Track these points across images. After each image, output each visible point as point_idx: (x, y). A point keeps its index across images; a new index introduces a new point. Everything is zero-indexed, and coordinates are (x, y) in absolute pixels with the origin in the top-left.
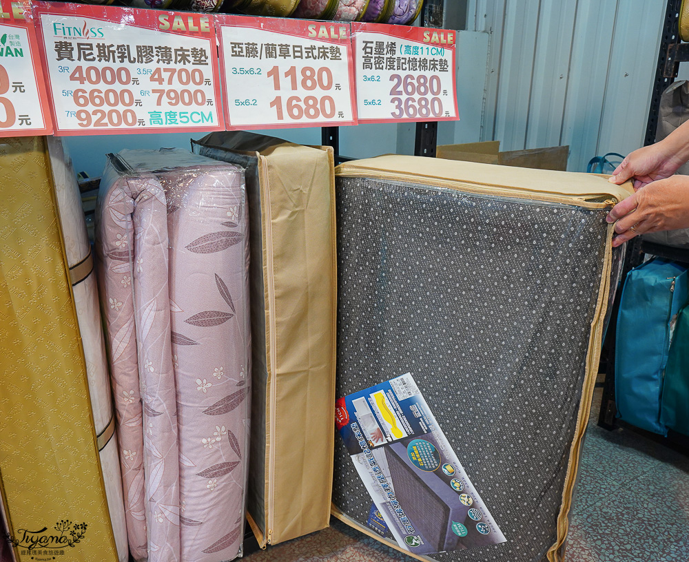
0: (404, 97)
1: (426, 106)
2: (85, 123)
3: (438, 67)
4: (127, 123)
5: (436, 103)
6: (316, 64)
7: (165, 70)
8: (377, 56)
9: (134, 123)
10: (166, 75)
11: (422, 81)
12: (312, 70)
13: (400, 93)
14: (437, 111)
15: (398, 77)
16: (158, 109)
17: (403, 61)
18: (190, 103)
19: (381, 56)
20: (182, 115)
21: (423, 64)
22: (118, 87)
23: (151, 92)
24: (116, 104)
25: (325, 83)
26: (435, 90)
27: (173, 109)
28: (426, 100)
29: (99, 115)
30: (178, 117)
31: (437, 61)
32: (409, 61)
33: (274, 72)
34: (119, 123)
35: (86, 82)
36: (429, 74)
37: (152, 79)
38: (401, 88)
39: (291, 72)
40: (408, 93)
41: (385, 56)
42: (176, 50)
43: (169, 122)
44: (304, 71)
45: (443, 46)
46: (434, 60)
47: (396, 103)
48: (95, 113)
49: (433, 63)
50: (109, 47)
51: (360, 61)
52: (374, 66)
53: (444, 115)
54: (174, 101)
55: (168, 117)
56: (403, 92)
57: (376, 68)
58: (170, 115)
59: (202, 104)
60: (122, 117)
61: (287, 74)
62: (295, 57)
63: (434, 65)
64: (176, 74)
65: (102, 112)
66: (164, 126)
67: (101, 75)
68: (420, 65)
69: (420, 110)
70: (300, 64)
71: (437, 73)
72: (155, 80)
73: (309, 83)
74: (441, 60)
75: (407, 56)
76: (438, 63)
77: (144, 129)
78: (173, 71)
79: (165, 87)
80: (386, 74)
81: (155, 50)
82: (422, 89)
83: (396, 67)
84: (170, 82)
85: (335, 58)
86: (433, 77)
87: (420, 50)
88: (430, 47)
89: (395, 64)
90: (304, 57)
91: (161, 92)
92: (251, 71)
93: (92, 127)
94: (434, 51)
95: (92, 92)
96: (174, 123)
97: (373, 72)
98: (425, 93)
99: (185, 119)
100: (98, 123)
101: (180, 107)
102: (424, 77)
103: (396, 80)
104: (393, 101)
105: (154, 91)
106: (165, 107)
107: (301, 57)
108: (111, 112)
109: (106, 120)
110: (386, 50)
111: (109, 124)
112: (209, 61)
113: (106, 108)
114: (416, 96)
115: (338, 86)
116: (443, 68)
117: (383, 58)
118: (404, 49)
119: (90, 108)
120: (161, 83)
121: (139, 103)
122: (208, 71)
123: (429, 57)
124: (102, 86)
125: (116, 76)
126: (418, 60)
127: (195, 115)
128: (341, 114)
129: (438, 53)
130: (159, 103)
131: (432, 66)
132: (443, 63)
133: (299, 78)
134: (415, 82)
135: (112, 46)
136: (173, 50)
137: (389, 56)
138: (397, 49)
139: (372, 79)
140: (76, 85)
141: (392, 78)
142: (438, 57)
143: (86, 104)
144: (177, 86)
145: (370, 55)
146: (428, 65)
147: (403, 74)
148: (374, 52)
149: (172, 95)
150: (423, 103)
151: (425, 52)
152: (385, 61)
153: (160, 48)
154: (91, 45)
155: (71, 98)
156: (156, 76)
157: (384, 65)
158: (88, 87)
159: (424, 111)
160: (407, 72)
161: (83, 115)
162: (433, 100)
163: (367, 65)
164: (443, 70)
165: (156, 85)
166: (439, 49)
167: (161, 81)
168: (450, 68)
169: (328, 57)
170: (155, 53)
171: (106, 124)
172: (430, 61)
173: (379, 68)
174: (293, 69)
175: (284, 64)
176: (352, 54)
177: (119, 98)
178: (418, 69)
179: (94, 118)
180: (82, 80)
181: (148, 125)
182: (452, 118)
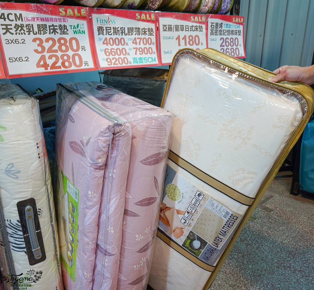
0: (225, 48)
1: (233, 52)
2: (110, 63)
3: (238, 33)
4: (125, 63)
5: (237, 50)
6: (194, 34)
7: (138, 38)
8: (216, 29)
9: (128, 63)
10: (138, 41)
11: (232, 40)
12: (192, 36)
13: (224, 46)
14: (238, 54)
15: (223, 38)
16: (136, 56)
17: (225, 31)
18: (147, 54)
19: (217, 29)
20: (145, 59)
21: (232, 32)
22: (120, 47)
23: (133, 48)
24: (120, 55)
25: (197, 42)
26: (237, 44)
27: (141, 56)
28: (233, 49)
29: (115, 60)
30: (143, 60)
32: (227, 31)
33: (178, 38)
34: (122, 64)
35: (109, 45)
36: (234, 37)
37: (133, 43)
38: (224, 44)
39: (185, 38)
40: (227, 46)
41: (219, 29)
42: (142, 29)
43: (140, 62)
44: (189, 36)
45: (240, 24)
46: (236, 31)
47: (222, 50)
48: (113, 59)
50: (117, 28)
51: (209, 32)
52: (214, 34)
53: (240, 56)
54: (141, 53)
55: (140, 60)
56: (225, 46)
57: (215, 35)
58: (140, 59)
59: (152, 54)
60: (123, 61)
61: (183, 39)
62: (186, 31)
63: (236, 33)
64: (142, 40)
65: (116, 58)
66: (139, 64)
67: (114, 41)
68: (231, 33)
69: (231, 53)
70: (188, 34)
71: (237, 36)
72: (134, 43)
73: (191, 43)
75: (226, 29)
77: (132, 66)
78: (141, 39)
79: (138, 46)
80: (219, 37)
81: (134, 29)
82: (232, 44)
83: (222, 34)
84: (140, 44)
85: (201, 31)
86: (236, 38)
87: (231, 26)
88: (235, 24)
89: (222, 33)
90: (189, 31)
91: (136, 48)
92: (169, 38)
93: (112, 66)
94: (236, 26)
95: (111, 49)
96: (142, 62)
97: (214, 37)
98: (233, 46)
99: (146, 61)
100: (114, 64)
101: (144, 56)
102: (233, 38)
103: (222, 40)
105: (134, 48)
106: (138, 56)
107: (188, 31)
108: (119, 58)
109: (117, 62)
110: (219, 26)
111: (119, 64)
112: (154, 34)
113: (117, 57)
114: (230, 47)
115: (202, 44)
117: (218, 30)
118: (225, 26)
119: (111, 57)
120: (136, 45)
121: (129, 54)
122: (153, 38)
123: (234, 30)
124: (115, 47)
125: (120, 42)
126: (230, 31)
127: (149, 59)
129: (238, 27)
130: (136, 54)
132: (239, 31)
133: (188, 40)
134: (229, 41)
135: (118, 28)
136: (141, 29)
137: (220, 29)
138: (223, 26)
139: (213, 40)
140: (105, 46)
141: (221, 40)
142: (237, 29)
143: (109, 55)
144: (142, 46)
145: (213, 29)
146: (234, 33)
147: (225, 37)
148: (215, 27)
149: (141, 50)
150: (232, 50)
151: (233, 26)
152: (218, 31)
153: (136, 28)
154: (111, 28)
155: (103, 52)
156: (135, 42)
157: (218, 33)
158: (109, 47)
159: (233, 54)
160: (227, 36)
161: (109, 60)
163: (212, 34)
164: (239, 35)
165: (134, 46)
166: (238, 25)
167: (136, 43)
168: (242, 34)
169: (198, 31)
170: (134, 30)
171: (117, 64)
173: (216, 35)
174: (185, 36)
175: (182, 34)
176: (207, 29)
177: (121, 51)
178: (230, 35)
179: (113, 61)
180: (107, 44)
181: (133, 64)
182: (243, 57)
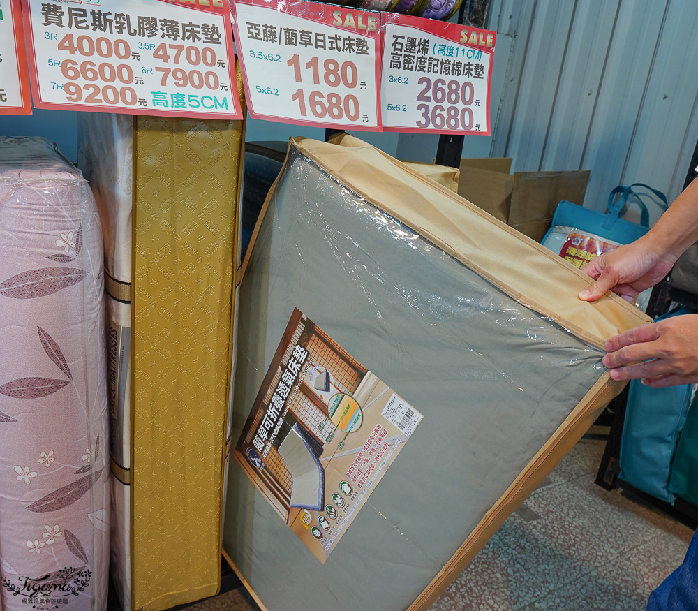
0: (432, 104)
1: (455, 117)
2: (74, 97)
3: (473, 73)
4: (125, 101)
5: (467, 114)
6: (341, 57)
7: (171, 46)
8: (407, 54)
9: (133, 102)
10: (172, 53)
11: (454, 87)
12: (335, 63)
13: (428, 99)
14: (467, 123)
15: (428, 80)
16: (163, 89)
17: (435, 62)
18: (200, 86)
19: (412, 54)
20: (191, 98)
21: (457, 68)
22: (115, 61)
23: (154, 69)
24: (112, 79)
25: (350, 80)
26: (467, 99)
27: (181, 90)
28: (456, 109)
29: (92, 90)
30: (186, 100)
31: (472, 65)
32: (442, 63)
33: (294, 61)
34: (116, 101)
35: (77, 53)
36: (462, 79)
37: (156, 55)
38: (429, 94)
39: (313, 63)
40: (436, 100)
41: (416, 55)
42: (184, 25)
43: (175, 104)
44: (327, 63)
45: (481, 48)
46: (469, 64)
47: (423, 110)
48: (87, 87)
49: (467, 67)
50: (105, 15)
51: (388, 58)
52: (402, 65)
53: (474, 129)
54: (181, 82)
55: (175, 100)
56: (432, 99)
57: (405, 68)
58: (177, 98)
59: (215, 88)
60: (120, 95)
61: (308, 65)
62: (317, 46)
63: (469, 70)
64: (184, 52)
65: (96, 87)
66: (169, 108)
67: (95, 47)
68: (453, 68)
69: (449, 120)
70: (323, 55)
71: (471, 79)
72: (159, 57)
73: (332, 78)
74: (477, 64)
75: (440, 57)
76: (473, 68)
77: (146, 110)
78: (180, 48)
79: (171, 65)
80: (415, 75)
81: (159, 23)
82: (453, 97)
83: (426, 69)
84: (177, 61)
85: (362, 52)
86: (466, 84)
87: (455, 51)
88: (467, 49)
89: (426, 65)
90: (327, 48)
91: (167, 71)
92: (269, 57)
93: (82, 102)
94: (470, 54)
95: (84, 64)
96: (182, 106)
97: (400, 72)
98: (456, 101)
99: (195, 104)
100: (89, 99)
101: (189, 90)
102: (457, 83)
103: (425, 84)
104: (419, 108)
105: (158, 69)
106: (171, 87)
107: (324, 47)
108: (105, 88)
109: (100, 96)
110: (417, 48)
111: (103, 101)
112: (223, 40)
113: (100, 83)
114: (446, 104)
115: (363, 85)
116: (479, 74)
117: (414, 57)
118: (437, 48)
119: (81, 82)
120: (166, 61)
121: (139, 80)
122: (221, 51)
123: (464, 61)
124: (97, 59)
125: (113, 48)
126: (452, 62)
127: (205, 100)
128: (365, 117)
129: (475, 56)
130: (164, 83)
131: (466, 71)
132: (479, 68)
133: (322, 71)
134: (446, 88)
135: (109, 13)
136: (180, 25)
137: (420, 55)
138: (430, 48)
139: (398, 80)
140: (66, 55)
141: (421, 82)
142: (474, 61)
143: (76, 77)
144: (185, 65)
145: (399, 52)
146: (462, 69)
147: (433, 77)
148: (404, 49)
149: (180, 75)
150: (453, 113)
151: (461, 53)
152: (415, 61)
153: (165, 21)
154: (84, 11)
155: (58, 69)
156: (161, 53)
157: (414, 65)
158: (79, 58)
159: (453, 122)
160: (439, 76)
161: (72, 89)
162: (464, 110)
163: (395, 64)
164: (478, 76)
165: (160, 63)
166: (476, 52)
167: (166, 58)
168: (486, 75)
169: (354, 51)
170: (159, 26)
171: (100, 101)
172: (465, 65)
173: (408, 68)
174: (315, 60)
175: (306, 54)
176: (380, 49)
177: (116, 73)
178: (451, 73)
179: (86, 93)
180: (72, 50)
181: (150, 106)
182: (483, 133)
